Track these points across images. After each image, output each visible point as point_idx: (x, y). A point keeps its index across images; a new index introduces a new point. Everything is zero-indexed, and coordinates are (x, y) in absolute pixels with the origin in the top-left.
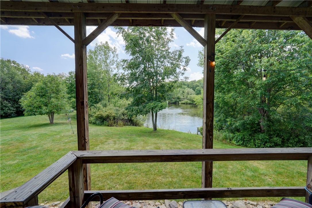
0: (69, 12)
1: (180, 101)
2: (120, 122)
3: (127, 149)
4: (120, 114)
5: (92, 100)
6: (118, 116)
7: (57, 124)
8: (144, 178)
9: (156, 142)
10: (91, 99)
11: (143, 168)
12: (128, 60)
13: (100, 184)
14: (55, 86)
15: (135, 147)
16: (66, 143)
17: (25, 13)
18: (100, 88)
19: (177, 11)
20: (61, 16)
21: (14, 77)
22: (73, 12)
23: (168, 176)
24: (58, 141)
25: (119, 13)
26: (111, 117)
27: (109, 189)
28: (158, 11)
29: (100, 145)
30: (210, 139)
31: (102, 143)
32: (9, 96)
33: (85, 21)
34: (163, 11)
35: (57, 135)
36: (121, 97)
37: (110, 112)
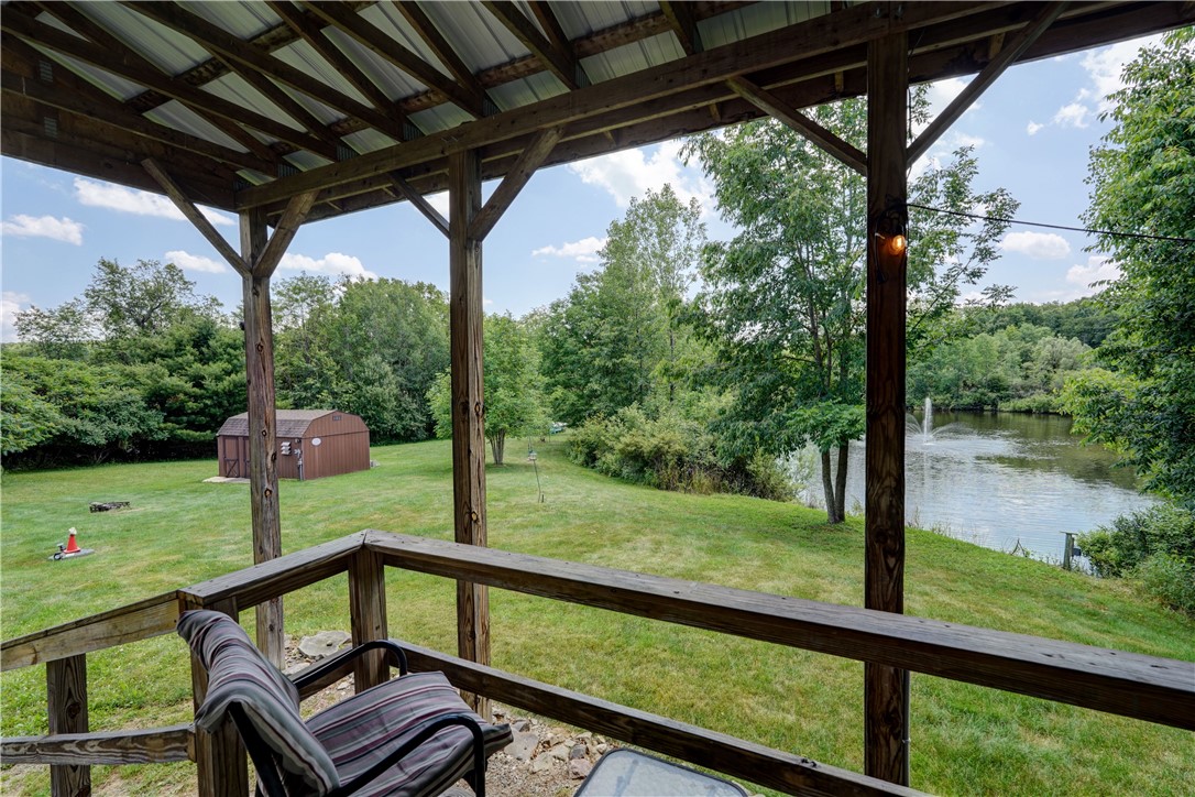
0: (439, 156)
1: (1007, 398)
2: (701, 477)
3: (687, 575)
4: (702, 445)
5: (614, 394)
6: (696, 454)
7: (512, 468)
8: (692, 687)
9: (817, 569)
10: (613, 389)
11: (703, 650)
12: (724, 244)
13: (548, 667)
14: (510, 349)
15: (717, 575)
16: (515, 527)
17: (364, 182)
18: (641, 351)
19: (734, 69)
20: (428, 170)
21: (426, 330)
22: (447, 154)
23: (786, 704)
24: (497, 519)
25: (557, 128)
26: (669, 457)
27: (567, 686)
28: (667, 89)
29: (606, 549)
30: (890, 571)
31: (616, 543)
32: (415, 382)
33: (478, 170)
34: (683, 84)
35: (501, 500)
36: (698, 383)
37: (667, 439)
